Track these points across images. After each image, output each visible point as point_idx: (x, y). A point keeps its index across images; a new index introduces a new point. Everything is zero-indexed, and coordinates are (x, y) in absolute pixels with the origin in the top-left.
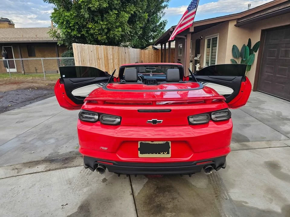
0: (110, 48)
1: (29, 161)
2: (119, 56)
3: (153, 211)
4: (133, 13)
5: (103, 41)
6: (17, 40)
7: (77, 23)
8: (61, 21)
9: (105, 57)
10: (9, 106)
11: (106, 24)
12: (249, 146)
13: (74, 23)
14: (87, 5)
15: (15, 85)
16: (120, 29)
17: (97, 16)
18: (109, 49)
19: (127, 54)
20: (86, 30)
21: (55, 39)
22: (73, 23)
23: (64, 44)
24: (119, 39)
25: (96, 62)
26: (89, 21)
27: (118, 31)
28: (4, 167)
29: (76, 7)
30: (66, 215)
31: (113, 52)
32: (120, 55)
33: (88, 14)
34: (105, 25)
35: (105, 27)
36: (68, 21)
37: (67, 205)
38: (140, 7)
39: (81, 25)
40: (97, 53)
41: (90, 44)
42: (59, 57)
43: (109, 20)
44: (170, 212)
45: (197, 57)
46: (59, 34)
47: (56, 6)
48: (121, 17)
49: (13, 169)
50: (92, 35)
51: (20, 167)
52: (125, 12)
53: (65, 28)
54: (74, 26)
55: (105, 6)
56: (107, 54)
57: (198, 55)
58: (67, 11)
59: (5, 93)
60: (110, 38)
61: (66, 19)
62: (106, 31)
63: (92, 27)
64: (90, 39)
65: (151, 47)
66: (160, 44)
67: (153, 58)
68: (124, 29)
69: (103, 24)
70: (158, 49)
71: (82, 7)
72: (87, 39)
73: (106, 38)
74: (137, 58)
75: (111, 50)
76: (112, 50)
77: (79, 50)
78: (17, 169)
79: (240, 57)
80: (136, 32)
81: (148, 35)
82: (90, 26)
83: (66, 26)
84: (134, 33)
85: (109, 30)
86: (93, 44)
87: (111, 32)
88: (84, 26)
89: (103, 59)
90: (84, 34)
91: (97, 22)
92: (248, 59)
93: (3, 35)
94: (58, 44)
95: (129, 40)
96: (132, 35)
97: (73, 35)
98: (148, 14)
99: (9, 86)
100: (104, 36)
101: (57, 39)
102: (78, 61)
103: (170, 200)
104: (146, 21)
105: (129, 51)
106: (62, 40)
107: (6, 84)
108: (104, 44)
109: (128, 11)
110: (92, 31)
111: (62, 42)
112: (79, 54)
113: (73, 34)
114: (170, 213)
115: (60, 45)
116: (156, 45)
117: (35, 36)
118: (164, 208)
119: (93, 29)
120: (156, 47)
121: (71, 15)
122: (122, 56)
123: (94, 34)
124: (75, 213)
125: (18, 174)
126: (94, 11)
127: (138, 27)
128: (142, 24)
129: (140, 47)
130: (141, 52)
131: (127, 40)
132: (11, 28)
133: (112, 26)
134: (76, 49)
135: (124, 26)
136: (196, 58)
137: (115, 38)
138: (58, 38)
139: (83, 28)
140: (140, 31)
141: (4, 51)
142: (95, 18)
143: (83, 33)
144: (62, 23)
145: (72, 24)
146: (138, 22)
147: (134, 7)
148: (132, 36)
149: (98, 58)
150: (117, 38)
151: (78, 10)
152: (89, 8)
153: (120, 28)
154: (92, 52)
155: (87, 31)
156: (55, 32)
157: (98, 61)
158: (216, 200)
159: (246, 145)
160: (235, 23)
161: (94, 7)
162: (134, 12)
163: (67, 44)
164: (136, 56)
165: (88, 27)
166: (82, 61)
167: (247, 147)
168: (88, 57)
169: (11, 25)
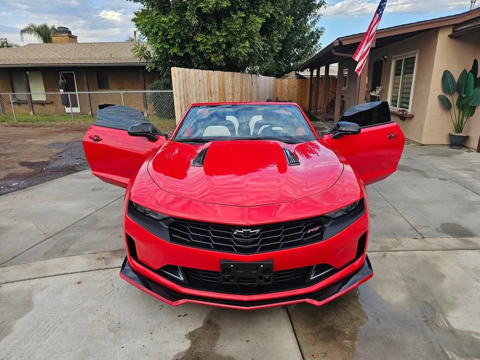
0: (228, 74)
1: (119, 249)
2: (242, 89)
3: (321, 335)
4: (269, 16)
5: (219, 64)
6: (81, 62)
7: (179, 34)
8: (154, 31)
9: (220, 90)
10: (77, 165)
11: (225, 35)
12: (477, 244)
13: (174, 34)
14: (196, 4)
15: (82, 133)
16: (247, 44)
17: (210, 22)
18: (226, 77)
19: (255, 86)
20: (192, 46)
21: (143, 60)
22: (172, 33)
23: (156, 68)
24: (244, 60)
25: (207, 97)
26: (197, 30)
27: (245, 47)
28: (85, 256)
29: (177, 8)
30: (187, 330)
31: (232, 81)
32: (244, 88)
33: (197, 19)
34: (223, 36)
35: (223, 41)
36: (165, 32)
37: (185, 316)
38: (280, 7)
39: (185, 38)
40: (209, 85)
41: (197, 68)
42: (145, 89)
43: (231, 28)
44: (350, 339)
45: (375, 91)
46: (149, 52)
47: (146, 6)
48: (250, 24)
49: (99, 259)
50: (201, 54)
51: (108, 256)
52: (257, 14)
53: (160, 43)
54: (174, 38)
55: (226, 6)
56: (224, 85)
57: (377, 87)
58: (164, 14)
59: (67, 144)
60: (229, 59)
61: (162, 27)
62: (224, 46)
63: (202, 41)
64: (198, 60)
65: (293, 74)
66: (309, 69)
67: (296, 93)
68: (254, 43)
69: (220, 36)
70: (305, 78)
71: (188, 7)
72: (193, 61)
73: (224, 59)
74: (270, 92)
75: (230, 78)
76: (232, 79)
77: (181, 79)
78: (103, 258)
79: (456, 93)
80: (272, 48)
81: (290, 55)
82: (199, 39)
83: (162, 40)
84: (268, 51)
85: (229, 45)
86: (203, 69)
87: (233, 49)
88: (189, 40)
89: (218, 92)
90: (188, 52)
91: (210, 33)
92: (471, 95)
93: (61, 55)
94: (146, 68)
95: (260, 62)
96: (266, 52)
97: (172, 54)
98: (293, 18)
99: (72, 135)
100: (220, 55)
101: (145, 61)
102: (178, 96)
103: (348, 321)
104: (289, 29)
105: (258, 81)
106: (153, 62)
107: (66, 130)
108: (221, 68)
109: (262, 14)
110: (201, 48)
111: (154, 65)
112: (181, 84)
113: (171, 52)
114: (350, 341)
115: (149, 70)
116: (302, 70)
117: (108, 56)
118: (339, 333)
119: (203, 43)
120: (301, 74)
121: (171, 20)
122: (246, 89)
123: (205, 52)
124: (200, 328)
125: (106, 267)
126: (206, 14)
127: (276, 39)
128: (283, 35)
129: (275, 73)
130: (276, 83)
131: (256, 62)
132: (72, 42)
133: (235, 39)
134: (177, 76)
135: (253, 39)
136: (373, 94)
137: (237, 59)
138: (147, 59)
139: (188, 43)
140: (278, 47)
141: (62, 79)
142: (207, 25)
143: (187, 50)
144: (156, 34)
145: (171, 35)
146: (276, 32)
147: (272, 6)
148: (264, 55)
149: (209, 91)
150: (241, 58)
151: (181, 13)
152: (199, 9)
153: (247, 42)
154: (200, 82)
155: (194, 47)
156: (143, 49)
157: (210, 96)
158: (425, 327)
159: (470, 242)
160: (450, 32)
161: (207, 7)
162: (271, 15)
163: (160, 68)
164: (268, 90)
165: (196, 41)
166: (186, 96)
167: (473, 245)
168: (194, 90)
169: (71, 39)
